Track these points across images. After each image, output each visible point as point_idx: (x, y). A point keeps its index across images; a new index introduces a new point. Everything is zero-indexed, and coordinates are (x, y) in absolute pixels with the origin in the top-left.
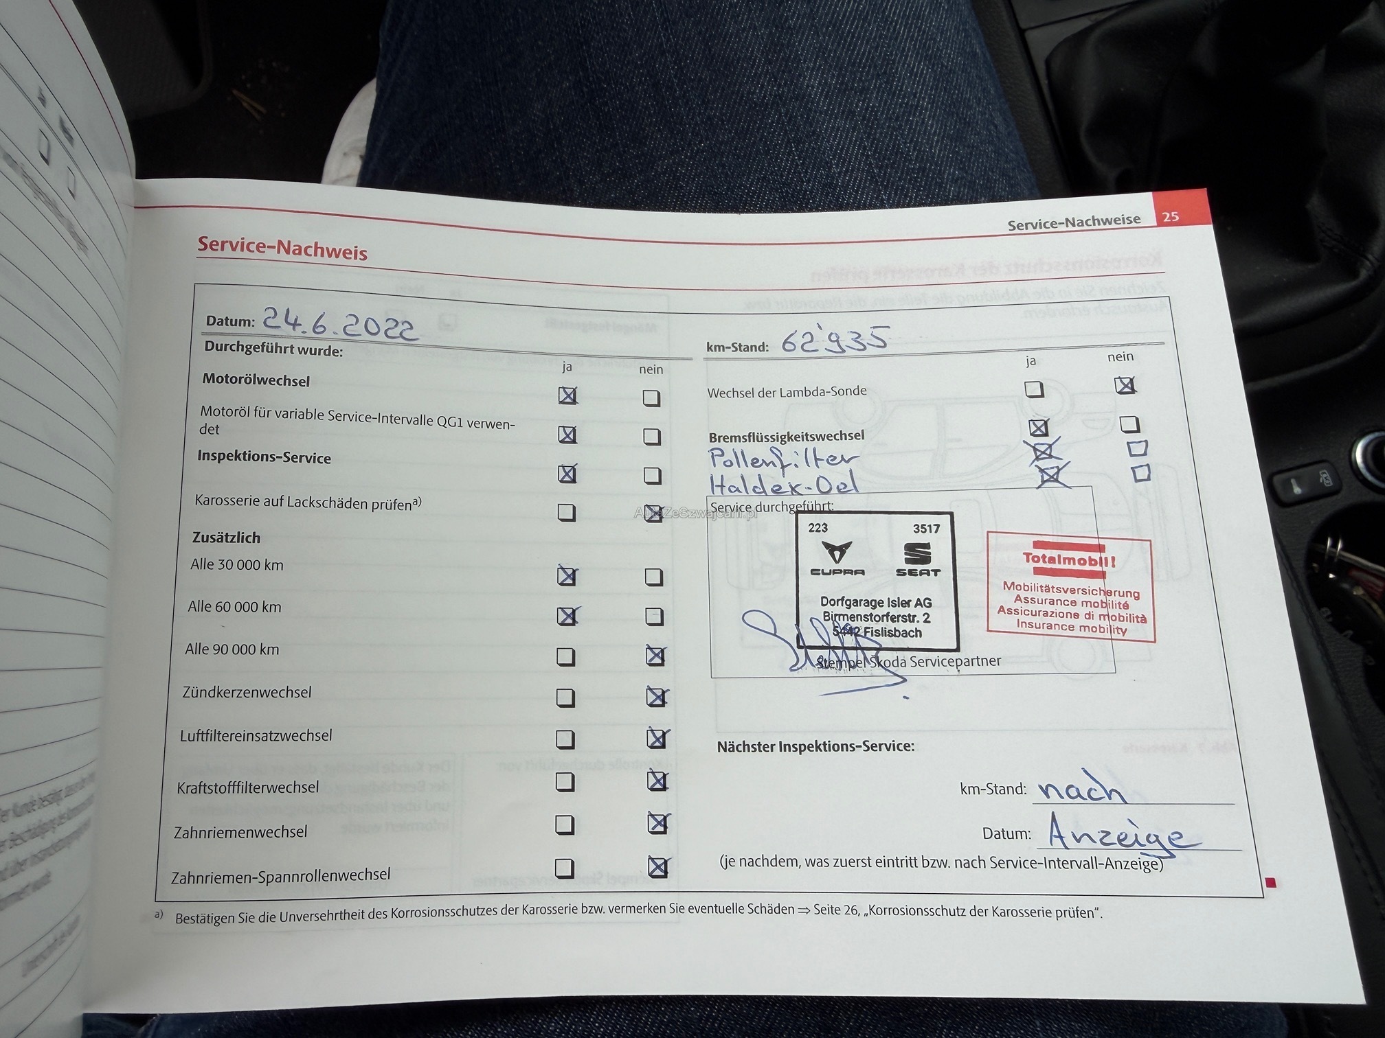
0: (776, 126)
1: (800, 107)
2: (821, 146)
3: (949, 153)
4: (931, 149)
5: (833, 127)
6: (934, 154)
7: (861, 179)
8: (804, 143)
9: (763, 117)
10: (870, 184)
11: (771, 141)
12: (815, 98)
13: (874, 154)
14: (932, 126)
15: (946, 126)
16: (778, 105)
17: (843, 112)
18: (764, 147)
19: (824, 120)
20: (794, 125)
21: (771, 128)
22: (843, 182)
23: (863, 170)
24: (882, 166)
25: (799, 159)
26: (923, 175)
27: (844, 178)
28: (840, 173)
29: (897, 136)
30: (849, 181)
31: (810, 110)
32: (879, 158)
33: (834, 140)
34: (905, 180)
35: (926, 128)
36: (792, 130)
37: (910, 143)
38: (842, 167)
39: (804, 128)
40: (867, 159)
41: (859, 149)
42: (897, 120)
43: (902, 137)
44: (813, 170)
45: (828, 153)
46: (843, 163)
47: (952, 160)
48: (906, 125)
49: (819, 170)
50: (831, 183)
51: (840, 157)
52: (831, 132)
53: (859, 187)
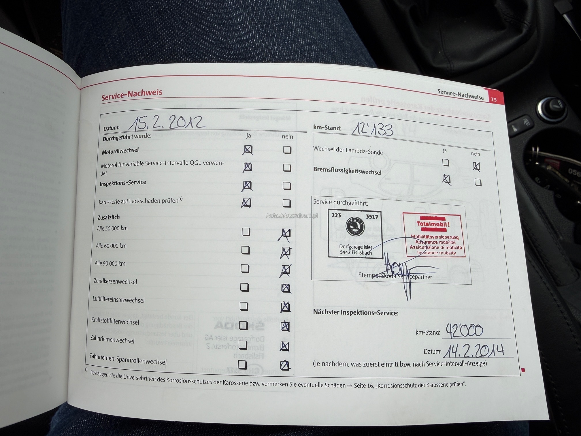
3: (295, 15)
4: (286, 15)
5: (239, 14)
6: (288, 17)
7: (254, 34)
8: (227, 24)
13: (259, 23)
16: (212, 9)
17: (242, 6)
18: (209, 29)
21: (211, 20)
23: (255, 30)
24: (263, 27)
25: (225, 31)
27: (247, 36)
29: (269, 12)
30: (249, 36)
31: (227, 8)
32: (261, 24)
33: (240, 20)
34: (275, 31)
41: (251, 21)
43: (271, 12)
45: (238, 26)
46: (245, 29)
50: (241, 39)
51: (244, 27)
52: (238, 16)
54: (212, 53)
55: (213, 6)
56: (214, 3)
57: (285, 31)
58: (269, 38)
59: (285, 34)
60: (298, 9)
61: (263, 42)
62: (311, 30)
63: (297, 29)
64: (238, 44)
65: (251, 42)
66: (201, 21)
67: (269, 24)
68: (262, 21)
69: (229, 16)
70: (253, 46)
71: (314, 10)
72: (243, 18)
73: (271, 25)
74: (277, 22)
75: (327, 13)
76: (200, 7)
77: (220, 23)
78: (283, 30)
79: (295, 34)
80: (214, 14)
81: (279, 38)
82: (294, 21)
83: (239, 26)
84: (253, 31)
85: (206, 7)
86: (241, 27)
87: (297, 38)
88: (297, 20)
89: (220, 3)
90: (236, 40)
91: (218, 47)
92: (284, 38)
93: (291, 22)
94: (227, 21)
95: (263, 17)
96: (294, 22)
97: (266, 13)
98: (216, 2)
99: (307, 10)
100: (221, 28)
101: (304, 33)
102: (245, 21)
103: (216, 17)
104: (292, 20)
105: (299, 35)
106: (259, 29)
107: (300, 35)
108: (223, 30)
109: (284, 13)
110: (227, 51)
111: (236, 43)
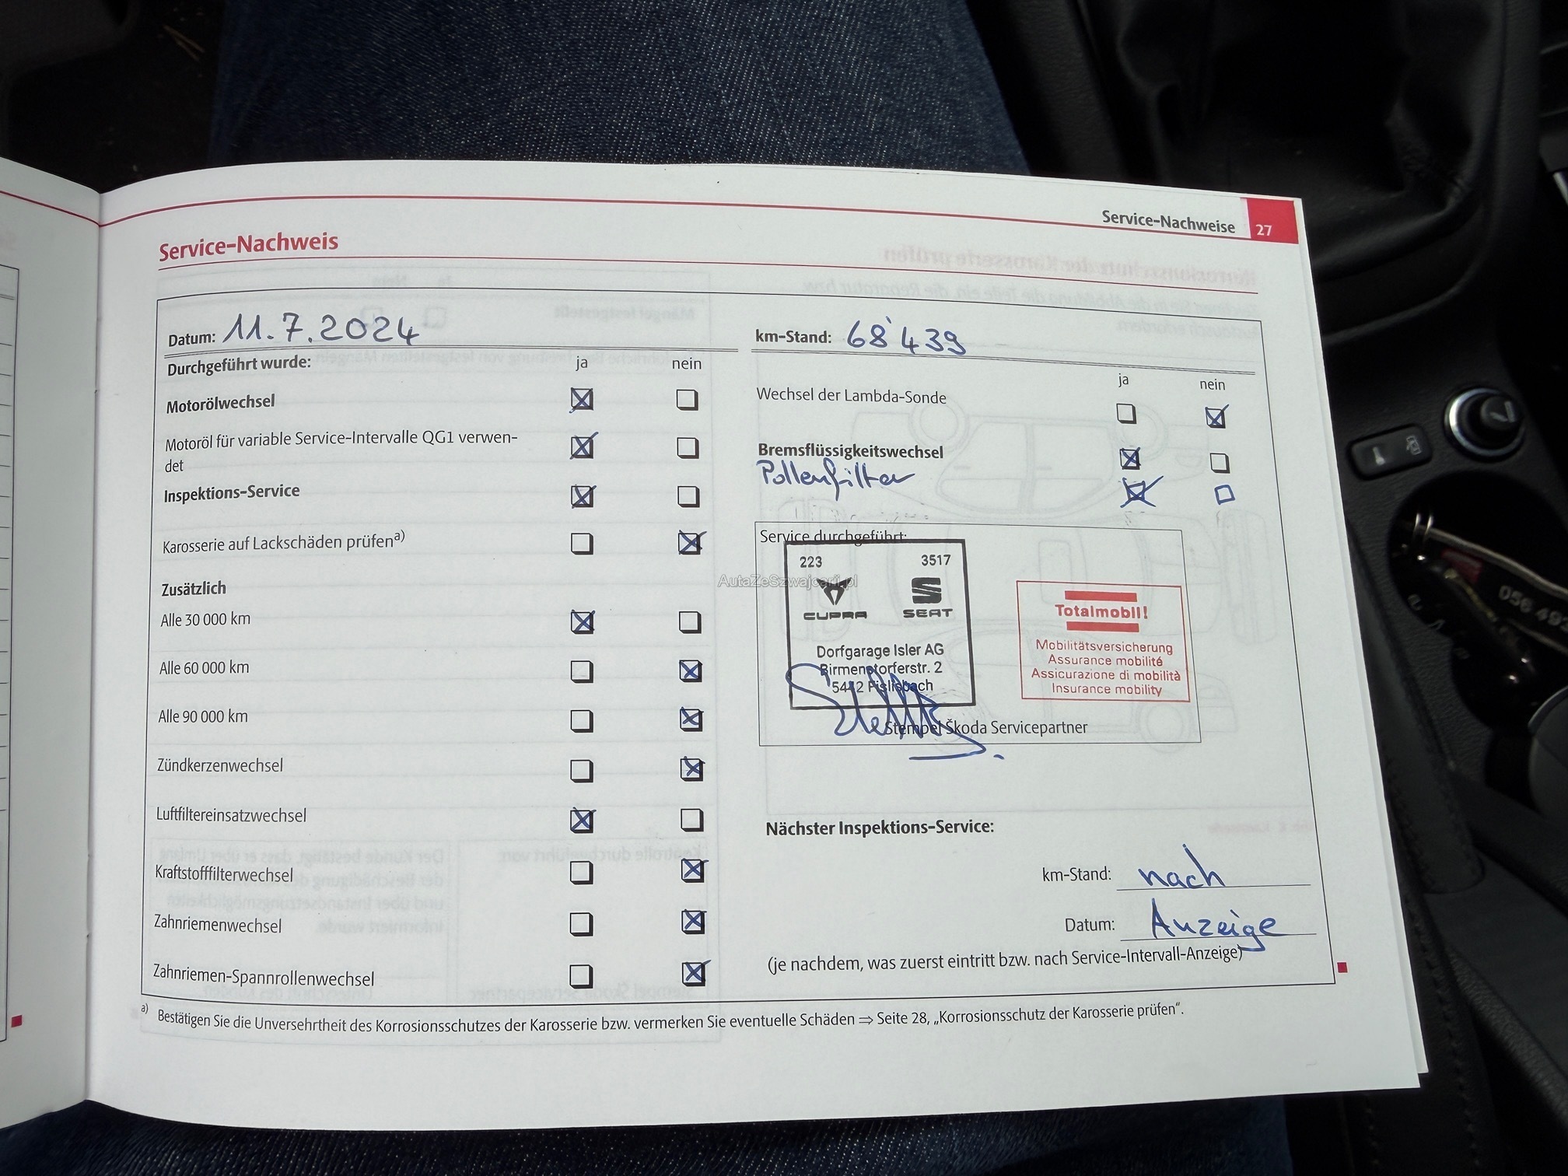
0: (653, 50)
1: (682, 24)
2: (708, 73)
3: (871, 76)
4: (847, 71)
5: (723, 48)
7: (758, 111)
8: (687, 70)
9: (637, 39)
10: (769, 118)
11: (647, 69)
12: (700, 14)
13: (774, 81)
14: (850, 43)
15: (868, 42)
19: (712, 40)
20: (674, 49)
21: (646, 53)
22: (735, 117)
23: (760, 101)
24: (784, 95)
26: (836, 105)
27: (736, 112)
28: (731, 105)
29: (803, 57)
30: (742, 114)
31: (695, 28)
32: (780, 85)
33: (724, 65)
34: (813, 111)
35: (842, 46)
36: (672, 54)
37: (821, 64)
38: (734, 98)
39: (687, 51)
40: (764, 88)
41: (755, 75)
42: (804, 37)
43: (809, 58)
44: (697, 104)
45: (716, 81)
46: (735, 93)
47: (875, 86)
48: (816, 43)
49: (705, 102)
50: (720, 118)
52: (721, 55)
53: (755, 121)
54: (637, 143)
55: (658, 17)
56: (661, 7)
57: (839, 115)
58: (794, 128)
59: (837, 123)
60: (882, 61)
61: (777, 134)
62: (908, 124)
63: (873, 117)
64: (709, 130)
65: (745, 130)
66: (620, 51)
67: (799, 90)
68: (781, 79)
69: (696, 49)
70: (748, 141)
71: (921, 71)
72: (732, 61)
73: (805, 93)
74: (823, 86)
75: (952, 84)
76: (624, 12)
77: (668, 67)
78: (834, 112)
79: (865, 129)
80: (658, 36)
81: (820, 132)
82: (867, 91)
83: (720, 80)
84: (754, 100)
85: (638, 14)
86: (724, 85)
87: (869, 139)
88: (874, 90)
89: (679, 10)
90: (706, 118)
91: (654, 129)
92: (835, 134)
93: (860, 93)
94: (690, 62)
95: (786, 67)
96: (866, 94)
97: (796, 59)
98: (668, 5)
99: (905, 68)
100: (671, 80)
101: (889, 128)
102: (737, 70)
103: (661, 47)
104: (862, 87)
105: (875, 133)
106: (773, 100)
107: (877, 133)
108: (675, 87)
109: (843, 64)
110: (677, 144)
111: (704, 128)
